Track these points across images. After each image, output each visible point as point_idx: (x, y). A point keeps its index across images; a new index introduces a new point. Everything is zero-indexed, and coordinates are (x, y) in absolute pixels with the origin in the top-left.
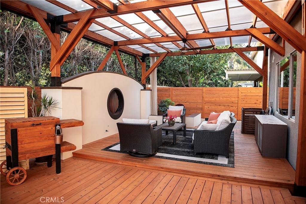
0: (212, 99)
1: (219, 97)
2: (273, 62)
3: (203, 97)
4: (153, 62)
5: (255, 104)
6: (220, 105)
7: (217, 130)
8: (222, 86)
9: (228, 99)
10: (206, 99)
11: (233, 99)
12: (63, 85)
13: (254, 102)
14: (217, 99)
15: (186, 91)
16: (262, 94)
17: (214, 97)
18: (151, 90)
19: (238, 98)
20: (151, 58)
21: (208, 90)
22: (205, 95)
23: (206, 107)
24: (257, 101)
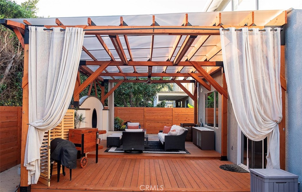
0: (152, 118)
1: (158, 115)
2: (201, 92)
3: (144, 116)
4: (111, 87)
5: (185, 121)
6: (158, 123)
7: (178, 135)
8: (159, 107)
9: (164, 117)
10: (147, 118)
11: (169, 117)
12: (80, 107)
13: (184, 120)
14: (156, 117)
15: (130, 110)
16: (193, 113)
17: (153, 116)
18: (109, 110)
19: (172, 116)
20: (109, 83)
21: (148, 110)
22: (146, 114)
23: (147, 124)
24: (186, 118)
